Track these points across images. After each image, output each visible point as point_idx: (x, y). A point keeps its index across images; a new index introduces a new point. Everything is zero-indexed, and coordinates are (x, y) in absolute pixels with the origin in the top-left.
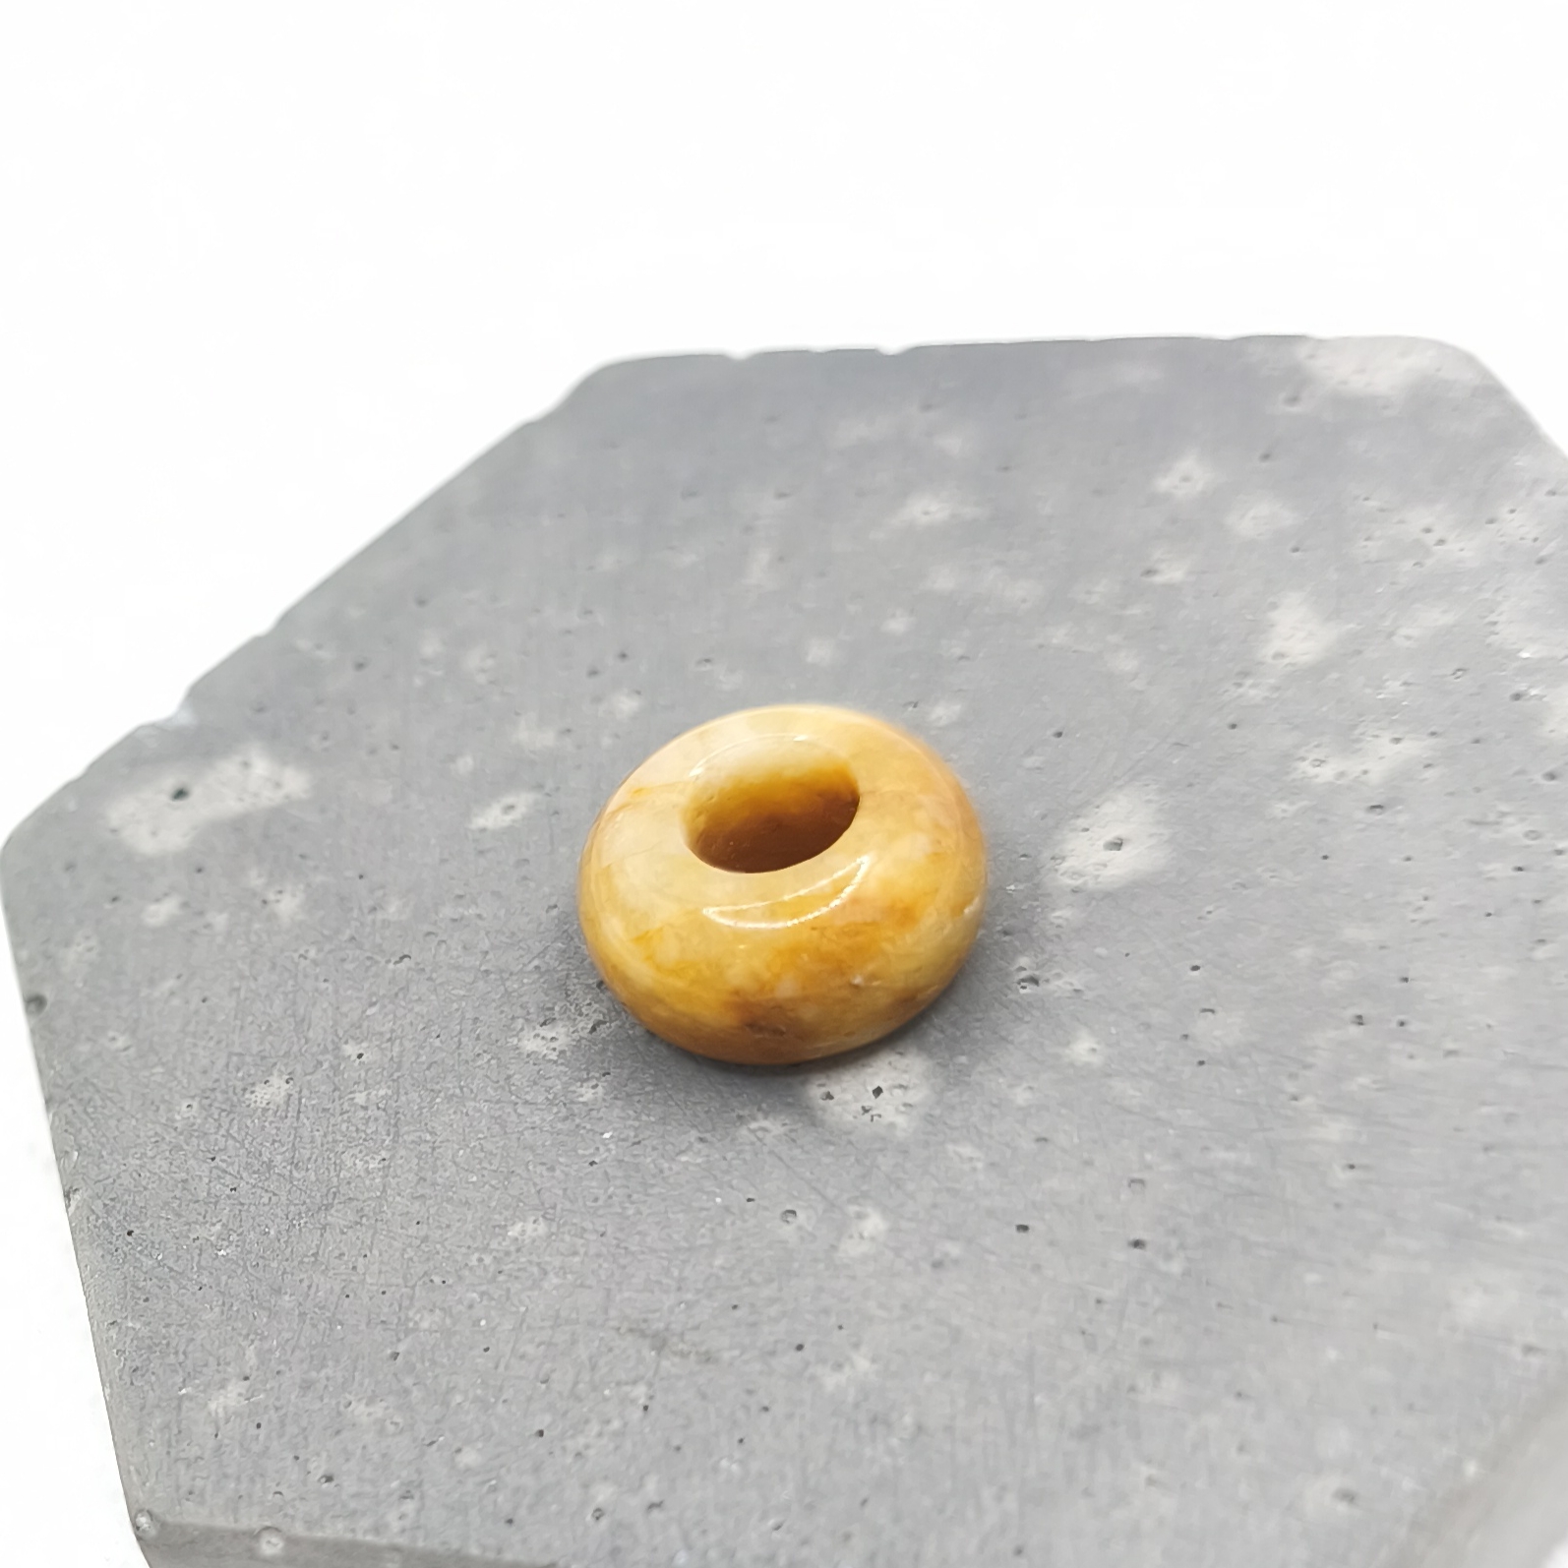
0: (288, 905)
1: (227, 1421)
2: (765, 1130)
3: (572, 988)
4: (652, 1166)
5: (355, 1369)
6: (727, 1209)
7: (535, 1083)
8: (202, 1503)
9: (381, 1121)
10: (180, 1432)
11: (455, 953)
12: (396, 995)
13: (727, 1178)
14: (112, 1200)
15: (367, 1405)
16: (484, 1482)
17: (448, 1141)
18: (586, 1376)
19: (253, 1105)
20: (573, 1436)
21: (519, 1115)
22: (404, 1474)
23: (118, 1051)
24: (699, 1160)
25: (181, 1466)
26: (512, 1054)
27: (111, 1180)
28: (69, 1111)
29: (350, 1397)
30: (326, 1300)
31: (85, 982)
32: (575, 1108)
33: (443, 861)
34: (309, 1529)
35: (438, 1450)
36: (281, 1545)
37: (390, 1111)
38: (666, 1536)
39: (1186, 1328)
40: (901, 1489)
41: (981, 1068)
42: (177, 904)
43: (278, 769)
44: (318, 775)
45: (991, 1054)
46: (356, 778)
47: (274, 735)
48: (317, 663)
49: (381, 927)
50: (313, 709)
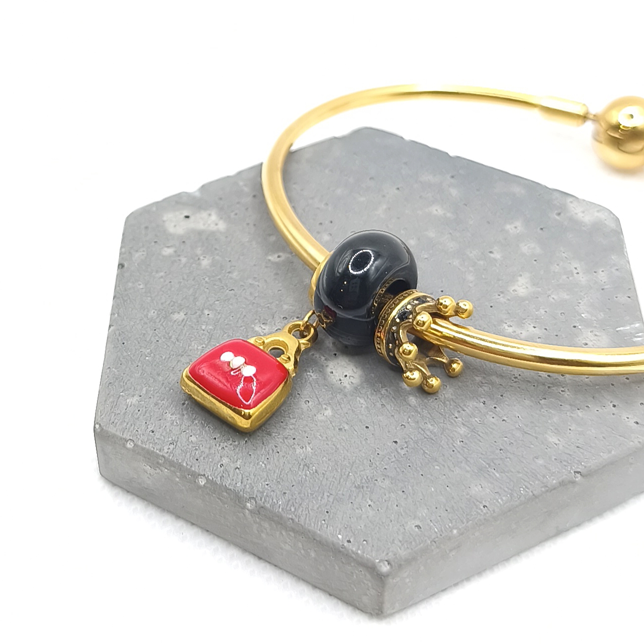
0: (205, 263)
1: (131, 406)
2: (311, 376)
3: (275, 316)
5: (172, 404)
8: (115, 426)
9: (207, 336)
10: (116, 405)
11: (247, 294)
12: (226, 300)
14: (122, 332)
15: (171, 415)
16: (194, 447)
19: (172, 318)
20: (224, 443)
22: (174, 437)
23: (139, 288)
25: (113, 414)
27: (123, 326)
28: (119, 302)
29: (168, 411)
30: (172, 382)
31: (138, 264)
33: (255, 265)
34: (142, 444)
35: (186, 434)
36: (133, 445)
37: (211, 334)
38: (237, 478)
39: (398, 469)
40: (305, 485)
41: (376, 379)
42: (174, 250)
43: (219, 219)
44: (229, 225)
45: (381, 376)
46: (240, 230)
47: (221, 208)
48: (242, 190)
49: (229, 278)
50: (236, 204)
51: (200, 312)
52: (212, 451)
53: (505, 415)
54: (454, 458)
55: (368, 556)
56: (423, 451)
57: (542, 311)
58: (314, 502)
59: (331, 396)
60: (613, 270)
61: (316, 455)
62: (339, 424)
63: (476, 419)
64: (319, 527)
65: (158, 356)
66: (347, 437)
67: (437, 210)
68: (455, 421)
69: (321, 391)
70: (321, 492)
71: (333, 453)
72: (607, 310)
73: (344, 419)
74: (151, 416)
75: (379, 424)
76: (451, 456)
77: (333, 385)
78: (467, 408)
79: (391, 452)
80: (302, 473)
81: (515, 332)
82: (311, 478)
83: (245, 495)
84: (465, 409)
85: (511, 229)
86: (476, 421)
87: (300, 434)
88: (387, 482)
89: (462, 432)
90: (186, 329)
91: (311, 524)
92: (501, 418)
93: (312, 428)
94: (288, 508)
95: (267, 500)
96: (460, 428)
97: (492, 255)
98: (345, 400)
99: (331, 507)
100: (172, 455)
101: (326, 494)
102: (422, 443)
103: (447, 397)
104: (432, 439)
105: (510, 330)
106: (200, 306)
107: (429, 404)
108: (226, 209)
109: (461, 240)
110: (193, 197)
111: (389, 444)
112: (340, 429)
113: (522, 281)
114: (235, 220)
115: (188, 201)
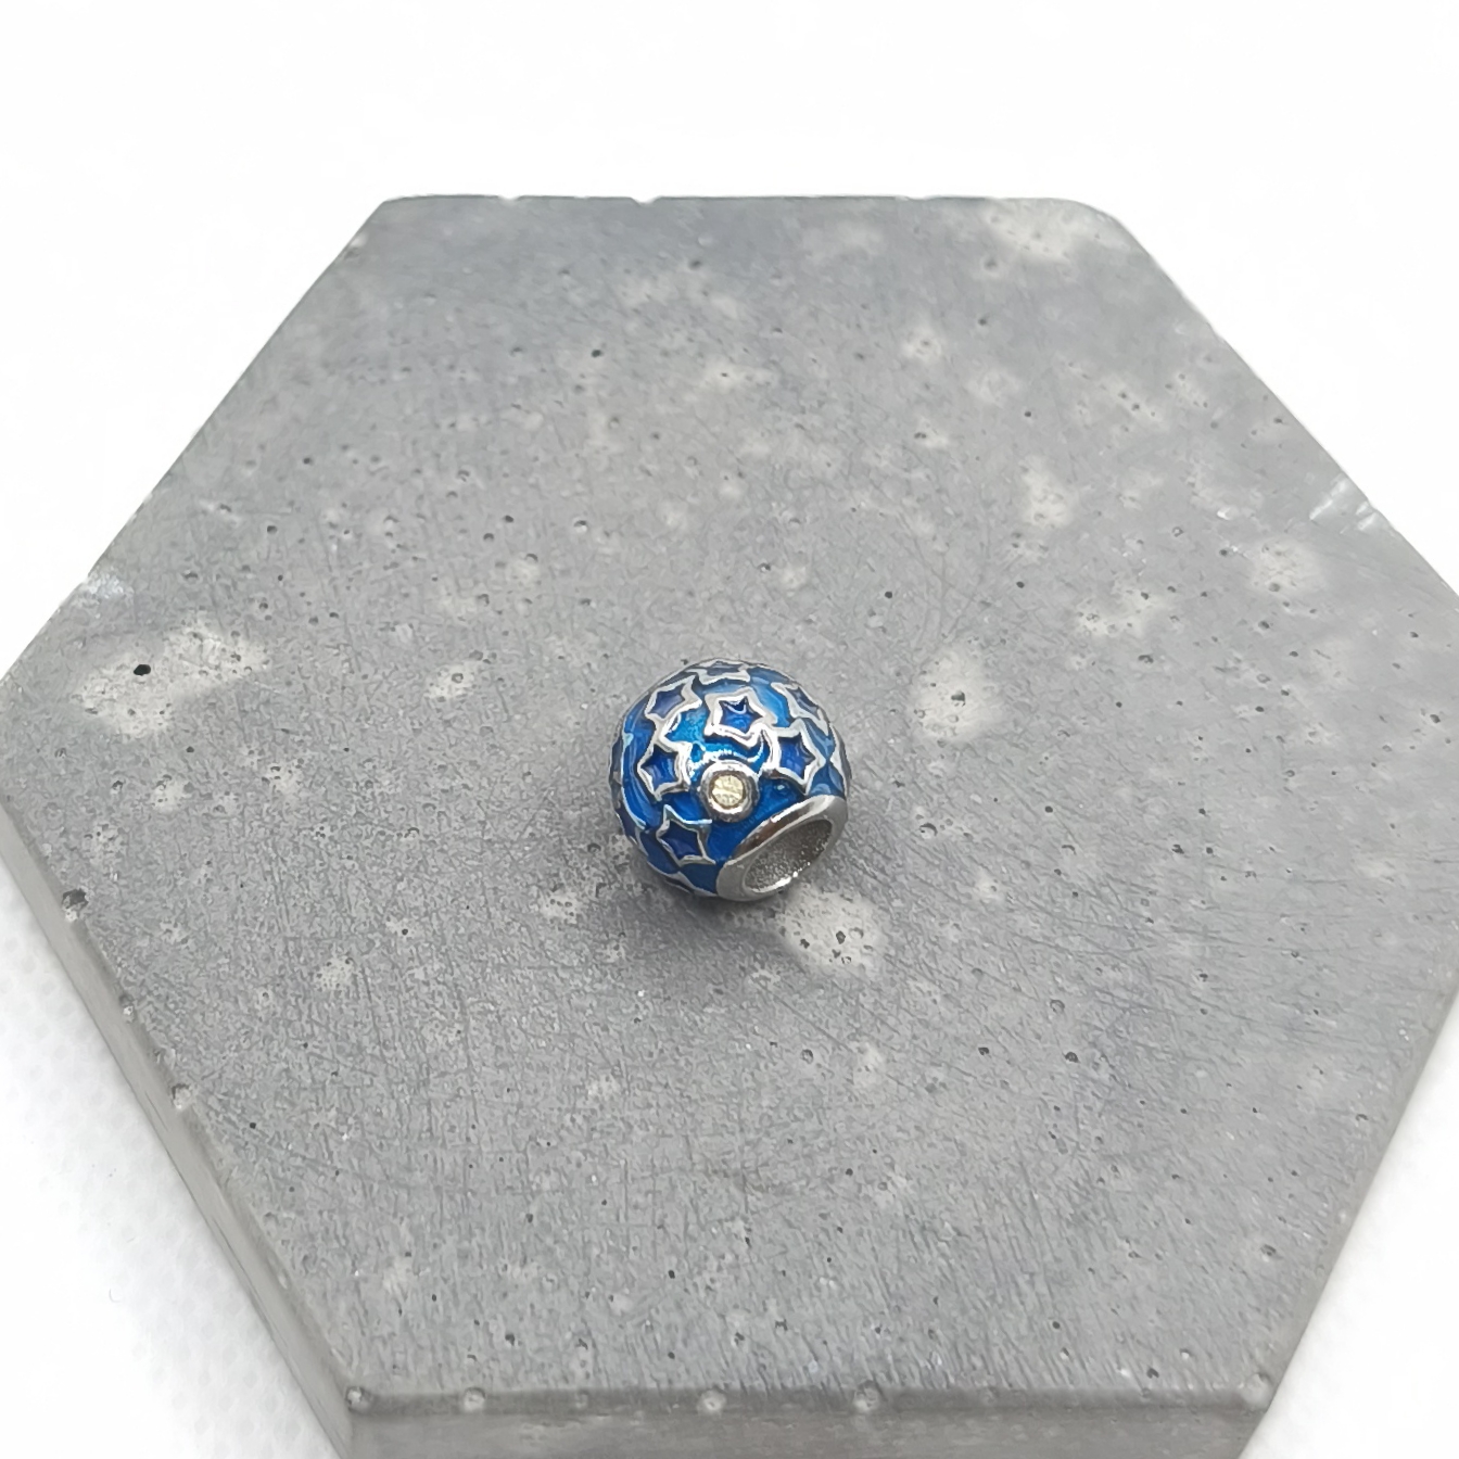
0: (287, 783)
1: (405, 1298)
2: (766, 979)
3: (567, 853)
4: (686, 1019)
5: (500, 1234)
6: (758, 1054)
7: (567, 948)
8: (408, 1375)
9: (445, 995)
10: (366, 1312)
11: (455, 825)
12: (418, 868)
13: (749, 1025)
14: (225, 1094)
15: (521, 1266)
16: (640, 1324)
17: (509, 1009)
18: (692, 1217)
19: (324, 989)
20: (699, 1273)
21: (562, 980)
22: (573, 1326)
23: (176, 944)
24: (723, 1011)
25: (379, 1345)
26: (538, 921)
27: (216, 1075)
28: (150, 1008)
29: (506, 1261)
30: (454, 1172)
31: (118, 876)
32: (607, 969)
33: (416, 731)
34: (508, 1385)
35: (594, 1300)
36: (482, 1401)
37: (450, 984)
38: (797, 1351)
39: (1125, 1125)
40: (960, 1285)
41: (914, 910)
42: (182, 787)
43: (230, 639)
44: (272, 644)
45: (919, 897)
46: (308, 648)
47: (214, 603)
48: (229, 526)
49: (382, 801)
50: (242, 575)
51: (376, 934)
52: (691, 1313)
53: (1243, 859)
54: (1218, 1030)
55: (1216, 1386)
56: (1145, 1046)
57: (1132, 544)
58: (1011, 1316)
59: (847, 1010)
60: (1201, 363)
61: (926, 1188)
62: (919, 1077)
63: (1193, 902)
64: (1066, 1375)
65: (367, 1117)
66: (959, 1099)
67: (724, 375)
68: (1153, 932)
69: (816, 1006)
70: (1007, 1282)
71: (960, 1161)
72: (1258, 477)
73: (920, 1057)
74: (476, 1296)
75: (1003, 1028)
76: (1209, 1028)
77: (830, 977)
78: (1155, 883)
79: (1082, 1088)
80: (931, 1253)
81: (1113, 627)
82: (960, 1257)
83: (844, 1386)
84: (1153, 887)
85: (919, 351)
86: (1194, 907)
87: (852, 1151)
88: (1126, 1171)
89: (1187, 953)
90: (380, 1002)
91: (1041, 1378)
92: (1239, 871)
93: (867, 1120)
94: (966, 1365)
95: (905, 1369)
96: (1175, 943)
97: (929, 443)
98: (884, 1002)
99: (1055, 1307)
100: (603, 1376)
101: (1022, 1280)
102: (1127, 1027)
103: (1093, 877)
104: (1141, 1006)
105: (1100, 628)
106: (368, 918)
107: (1070, 917)
108: (227, 601)
109: (835, 433)
110: (117, 604)
111: (1062, 1070)
112: (931, 1089)
113: (1037, 482)
114: (275, 623)
115: (113, 623)
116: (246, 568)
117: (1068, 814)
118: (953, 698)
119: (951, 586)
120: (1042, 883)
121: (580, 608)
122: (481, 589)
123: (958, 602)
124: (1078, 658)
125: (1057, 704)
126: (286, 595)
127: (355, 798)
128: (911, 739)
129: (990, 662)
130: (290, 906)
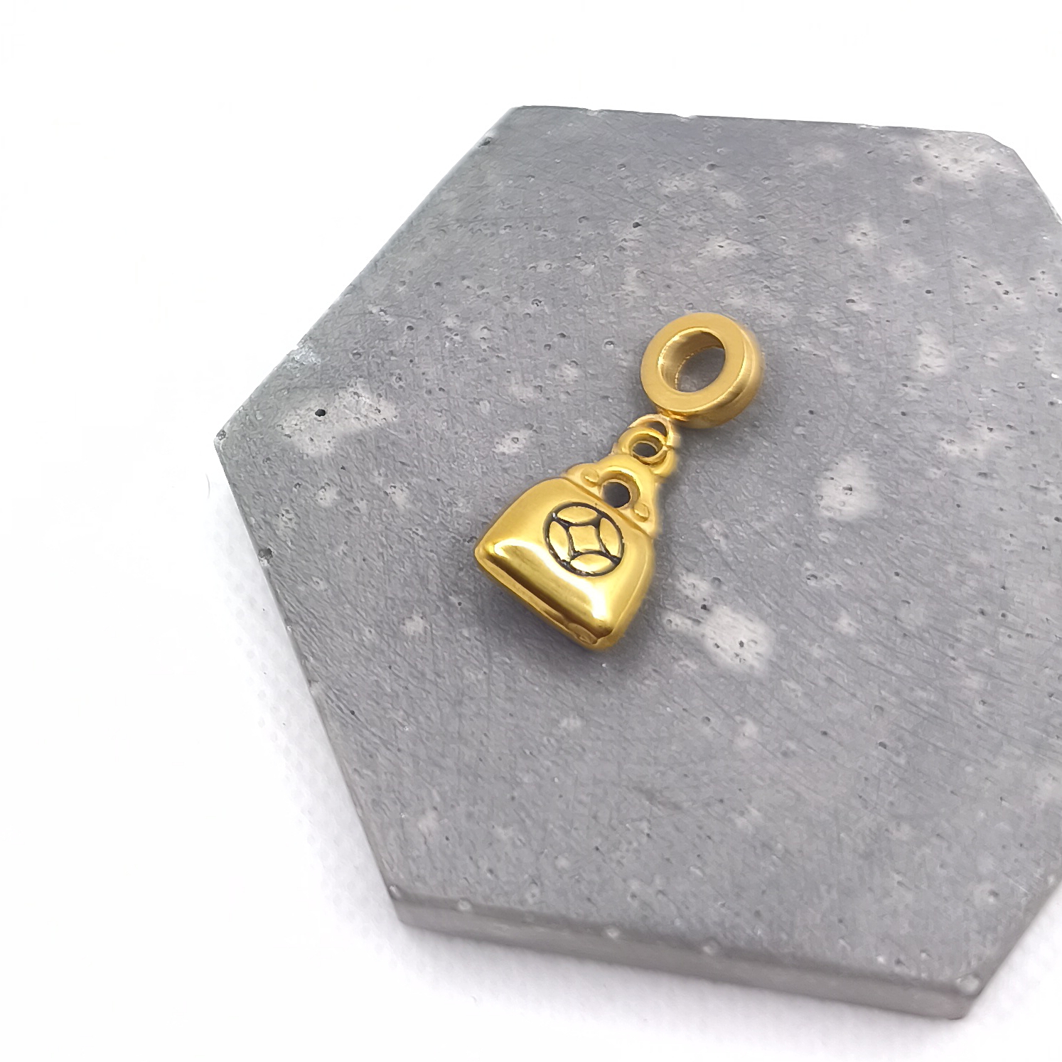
0: (400, 497)
1: (430, 835)
2: (687, 666)
5: (493, 806)
6: (674, 715)
9: (479, 648)
10: (406, 840)
13: (671, 696)
14: (338, 691)
15: (503, 828)
16: (572, 877)
18: (615, 815)
19: (406, 633)
20: (614, 851)
22: (530, 870)
23: (321, 591)
24: (656, 684)
30: (470, 761)
33: (484, 474)
34: (486, 900)
35: (546, 857)
36: (470, 906)
37: (484, 642)
38: (669, 911)
39: (911, 797)
40: (781, 884)
41: (793, 632)
42: (335, 492)
43: (376, 399)
44: (401, 405)
45: (798, 624)
46: (423, 410)
47: (370, 375)
48: (384, 324)
49: (457, 517)
50: (388, 357)
51: (442, 605)
52: (605, 875)
53: (1025, 624)
54: (987, 741)
55: (941, 978)
56: (934, 745)
57: (987, 392)
58: (811, 910)
59: (737, 694)
60: (1058, 264)
61: (770, 819)
62: (777, 745)
63: (986, 650)
65: (422, 719)
66: (803, 764)
67: (722, 247)
68: (954, 667)
69: (718, 689)
70: (812, 888)
71: (795, 805)
73: (782, 732)
74: (473, 841)
75: (840, 720)
76: (981, 738)
77: (731, 670)
78: (961, 633)
79: (886, 767)
80: (765, 862)
81: (963, 450)
82: (784, 867)
83: (695, 937)
84: (959, 636)
85: (859, 240)
86: (987, 654)
87: (725, 787)
88: (906, 828)
89: (975, 685)
90: (439, 647)
92: (1022, 633)
93: (739, 769)
94: (776, 938)
95: (736, 933)
96: (968, 677)
97: (855, 307)
98: (763, 692)
99: (841, 909)
100: (544, 905)
101: (821, 889)
102: (924, 731)
103: (920, 624)
104: (936, 717)
105: (954, 450)
106: (438, 591)
107: (898, 650)
108: (377, 373)
109: (791, 294)
110: (310, 368)
111: (875, 753)
112: (785, 754)
113: (928, 342)
114: (404, 391)
115: (306, 380)
116: (392, 353)
117: (909, 578)
118: (845, 489)
119: (856, 411)
120: (882, 625)
121: (601, 402)
122: (538, 382)
123: (858, 422)
124: (935, 470)
125: (915, 501)
126: (413, 373)
127: (440, 512)
128: (811, 515)
129: (873, 467)
130: (391, 579)
